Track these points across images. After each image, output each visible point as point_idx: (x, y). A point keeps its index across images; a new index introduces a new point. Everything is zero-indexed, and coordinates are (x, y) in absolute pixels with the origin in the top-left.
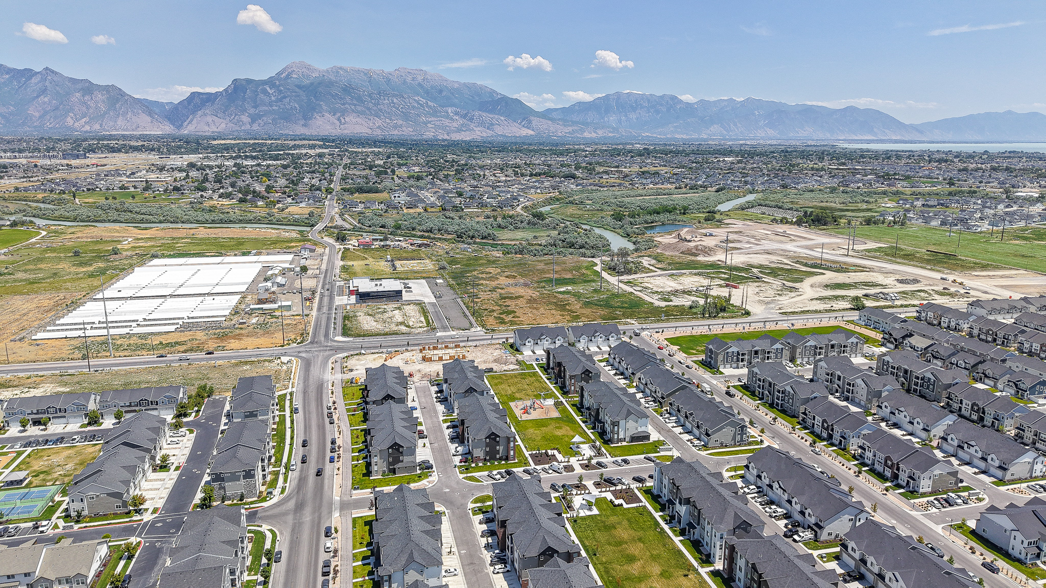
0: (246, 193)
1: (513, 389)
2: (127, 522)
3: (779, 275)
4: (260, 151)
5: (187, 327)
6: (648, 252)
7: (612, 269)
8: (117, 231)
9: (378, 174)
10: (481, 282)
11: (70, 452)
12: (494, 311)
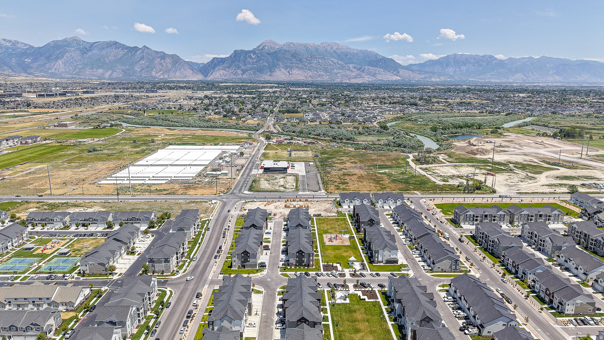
0: (228, 112)
1: (329, 227)
2: (105, 279)
3: (526, 169)
4: (244, 89)
5: (172, 182)
6: (445, 151)
7: (418, 161)
8: (158, 131)
9: (302, 103)
10: (335, 165)
11: (93, 241)
12: (336, 182)
